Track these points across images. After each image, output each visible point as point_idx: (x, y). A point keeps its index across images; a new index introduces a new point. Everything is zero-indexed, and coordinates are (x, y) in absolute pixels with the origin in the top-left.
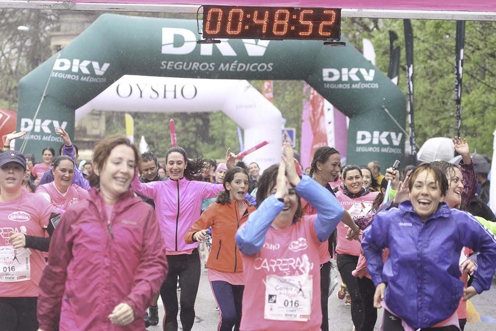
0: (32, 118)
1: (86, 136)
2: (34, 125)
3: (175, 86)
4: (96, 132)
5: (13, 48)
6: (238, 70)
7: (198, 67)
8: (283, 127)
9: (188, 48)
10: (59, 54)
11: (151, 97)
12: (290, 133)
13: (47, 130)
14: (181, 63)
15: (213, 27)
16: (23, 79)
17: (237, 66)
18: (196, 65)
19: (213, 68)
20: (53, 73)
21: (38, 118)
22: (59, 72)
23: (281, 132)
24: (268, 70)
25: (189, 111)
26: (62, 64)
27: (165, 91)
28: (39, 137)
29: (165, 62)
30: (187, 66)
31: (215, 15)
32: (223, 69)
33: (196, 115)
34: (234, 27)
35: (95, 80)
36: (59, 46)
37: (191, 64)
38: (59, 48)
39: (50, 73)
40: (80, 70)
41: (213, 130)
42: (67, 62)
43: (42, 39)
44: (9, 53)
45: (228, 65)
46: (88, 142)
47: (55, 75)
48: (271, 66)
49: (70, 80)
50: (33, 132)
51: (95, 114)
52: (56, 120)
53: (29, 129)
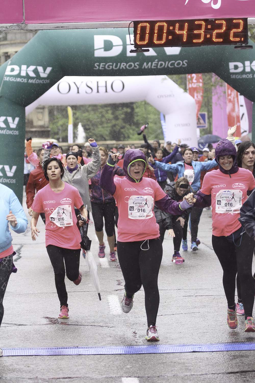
1: (33, 127)
3: (106, 82)
4: (41, 123)
7: (126, 67)
8: (196, 111)
9: (115, 52)
10: (9, 61)
11: (86, 93)
12: (203, 116)
13: (2, 125)
14: (111, 64)
15: (142, 39)
17: (157, 64)
18: (124, 65)
19: (138, 67)
20: (5, 78)
22: (10, 76)
23: (195, 116)
24: (183, 66)
25: (118, 101)
26: (13, 70)
27: (98, 87)
29: (98, 64)
30: (116, 67)
31: (143, 29)
32: (146, 67)
33: (123, 105)
34: (160, 38)
35: (41, 82)
36: (7, 53)
37: (119, 64)
38: (6, 55)
39: (3, 78)
40: (27, 74)
41: (138, 116)
42: (16, 68)
45: (150, 64)
46: (36, 132)
47: (7, 79)
48: (186, 62)
49: (19, 83)
51: (40, 108)
52: (10, 116)
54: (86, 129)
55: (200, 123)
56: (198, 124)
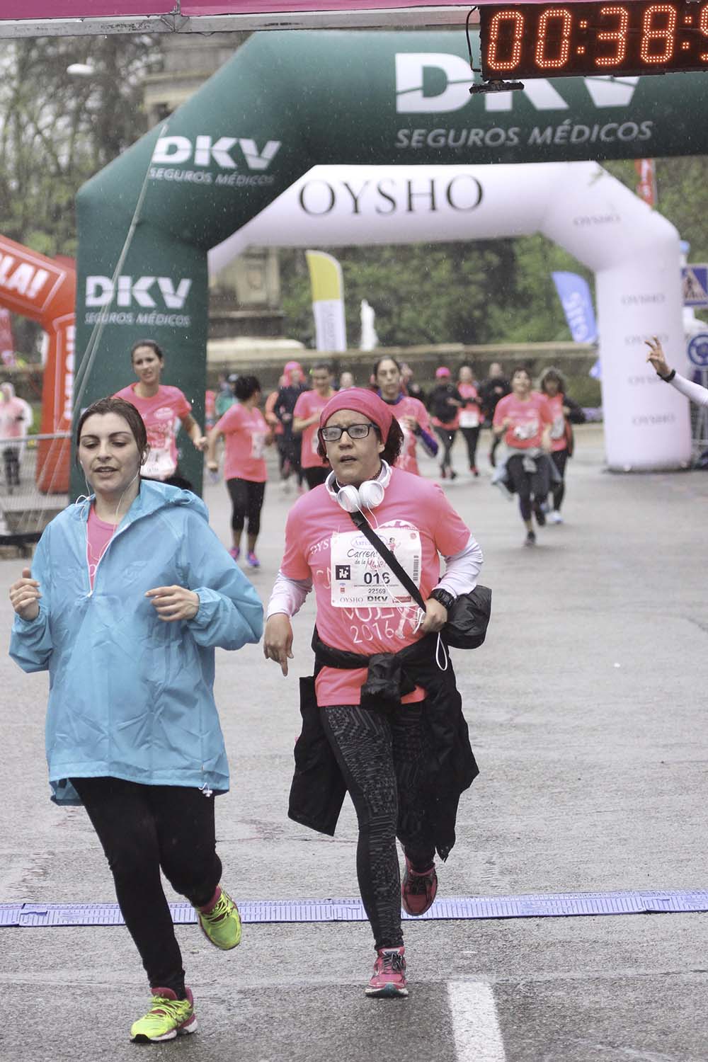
0: (110, 275)
1: (236, 306)
2: (116, 292)
3: (432, 182)
4: (258, 296)
5: (59, 115)
6: (573, 139)
7: (482, 140)
8: (683, 262)
9: (456, 97)
10: (164, 126)
11: (379, 211)
12: (701, 275)
13: (146, 301)
14: (442, 131)
15: (504, 54)
16: (87, 187)
17: (570, 132)
18: (477, 134)
19: (516, 140)
20: (152, 171)
21: (124, 273)
22: (167, 166)
23: (678, 274)
24: (641, 137)
25: (467, 235)
27: (410, 195)
28: (128, 318)
29: (406, 131)
30: (456, 139)
31: (507, 27)
32: (539, 141)
33: (484, 245)
34: (552, 52)
35: (250, 181)
36: (164, 105)
37: (464, 133)
38: (163, 110)
39: (146, 170)
40: (213, 160)
41: (525, 275)
42: (183, 143)
43: (125, 90)
44: (52, 126)
45: (549, 131)
46: (242, 321)
47: (157, 174)
48: (647, 127)
49: (190, 184)
50: (114, 307)
51: (255, 256)
52: (164, 276)
53: (106, 299)
55: (694, 295)
56: (686, 295)
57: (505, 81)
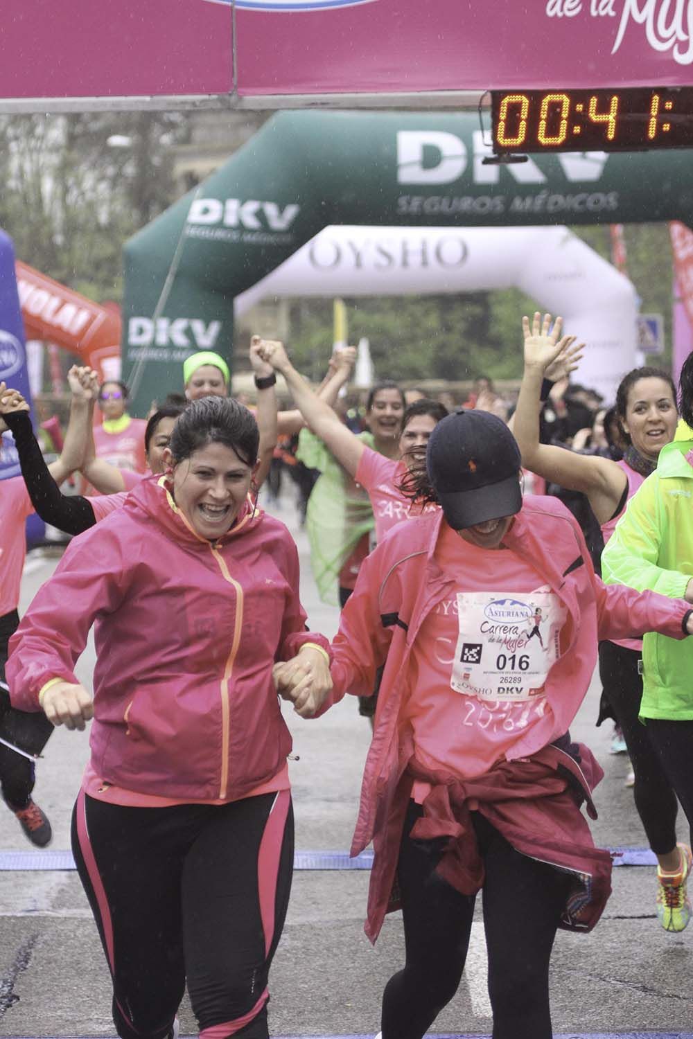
0: (149, 315)
2: (156, 331)
5: (101, 178)
6: (551, 208)
7: (471, 206)
8: (636, 314)
9: (448, 171)
10: (198, 191)
11: (377, 265)
12: (653, 325)
13: (181, 340)
14: (436, 199)
15: (511, 131)
16: (130, 242)
17: (547, 201)
18: (467, 202)
19: (500, 208)
20: (187, 229)
21: (164, 315)
22: (200, 226)
23: (633, 324)
24: (608, 207)
25: (452, 288)
27: (405, 253)
28: (165, 355)
29: (406, 198)
30: (449, 205)
31: (514, 109)
32: (520, 208)
33: (464, 298)
34: (552, 131)
35: (270, 239)
36: (192, 173)
37: (455, 202)
39: (182, 228)
40: (240, 221)
41: (498, 323)
42: (214, 205)
43: (156, 160)
44: (94, 189)
45: (528, 201)
47: (191, 232)
48: (614, 198)
49: (219, 241)
50: (153, 345)
51: (270, 303)
52: (197, 318)
53: (146, 339)
54: (376, 355)
55: (646, 341)
56: (639, 342)
57: (512, 155)
